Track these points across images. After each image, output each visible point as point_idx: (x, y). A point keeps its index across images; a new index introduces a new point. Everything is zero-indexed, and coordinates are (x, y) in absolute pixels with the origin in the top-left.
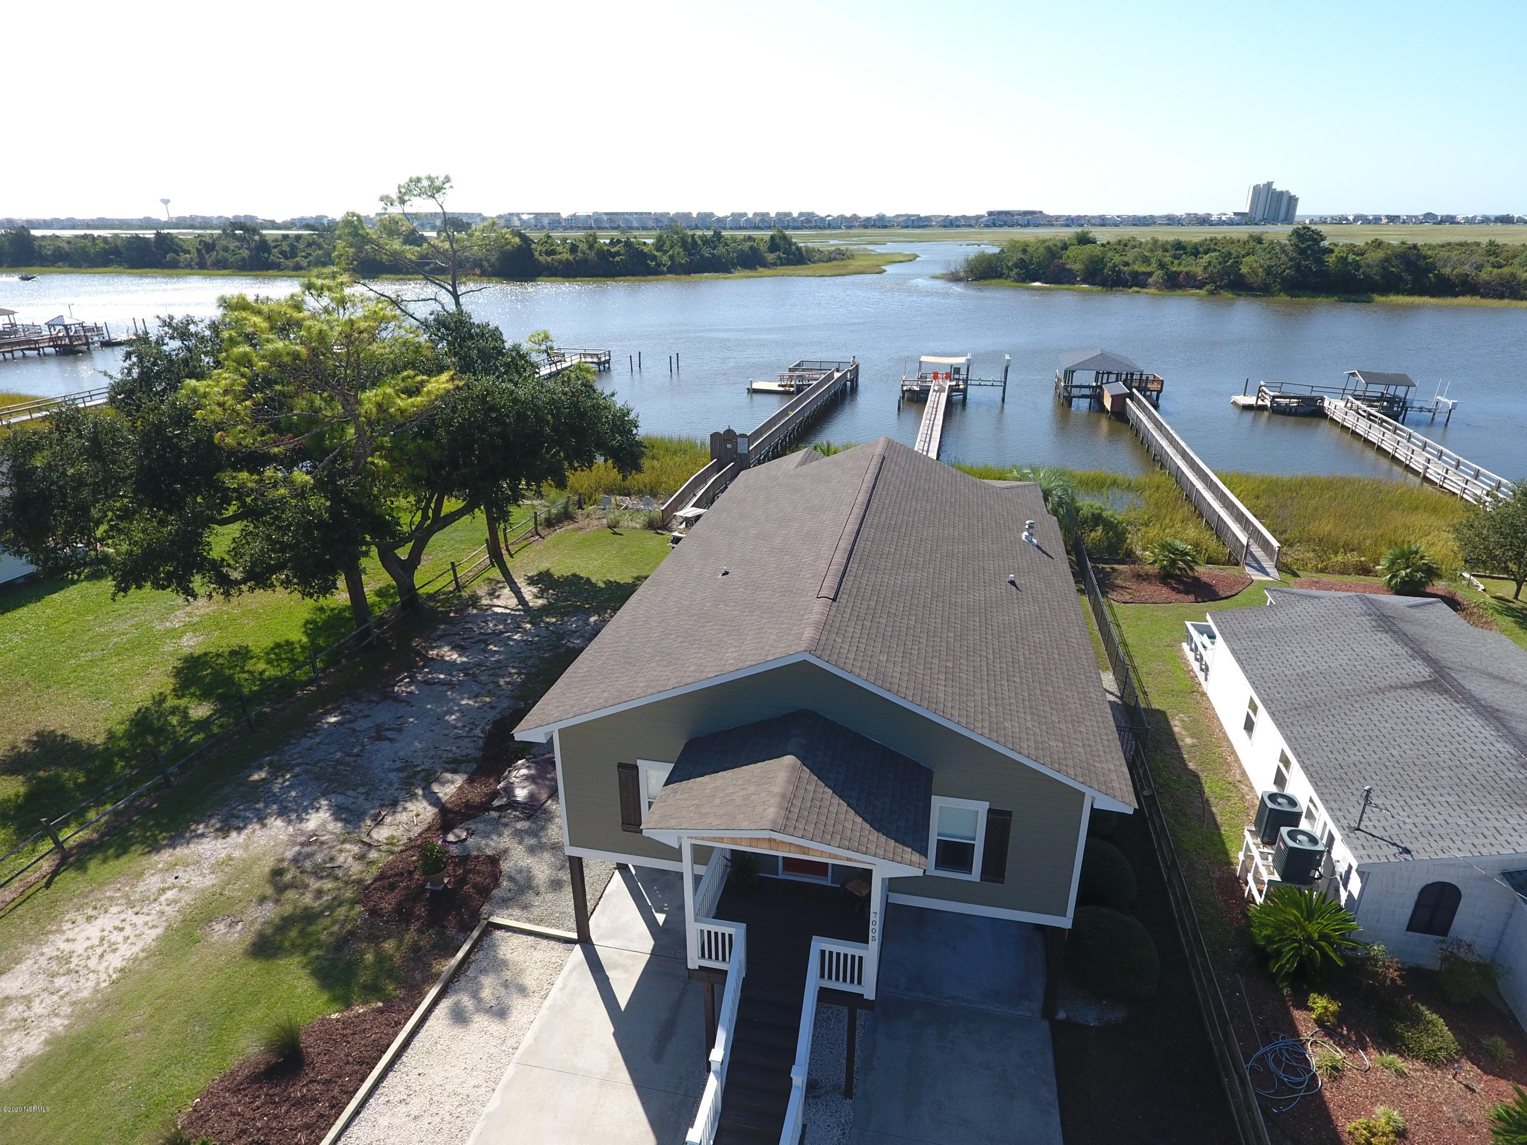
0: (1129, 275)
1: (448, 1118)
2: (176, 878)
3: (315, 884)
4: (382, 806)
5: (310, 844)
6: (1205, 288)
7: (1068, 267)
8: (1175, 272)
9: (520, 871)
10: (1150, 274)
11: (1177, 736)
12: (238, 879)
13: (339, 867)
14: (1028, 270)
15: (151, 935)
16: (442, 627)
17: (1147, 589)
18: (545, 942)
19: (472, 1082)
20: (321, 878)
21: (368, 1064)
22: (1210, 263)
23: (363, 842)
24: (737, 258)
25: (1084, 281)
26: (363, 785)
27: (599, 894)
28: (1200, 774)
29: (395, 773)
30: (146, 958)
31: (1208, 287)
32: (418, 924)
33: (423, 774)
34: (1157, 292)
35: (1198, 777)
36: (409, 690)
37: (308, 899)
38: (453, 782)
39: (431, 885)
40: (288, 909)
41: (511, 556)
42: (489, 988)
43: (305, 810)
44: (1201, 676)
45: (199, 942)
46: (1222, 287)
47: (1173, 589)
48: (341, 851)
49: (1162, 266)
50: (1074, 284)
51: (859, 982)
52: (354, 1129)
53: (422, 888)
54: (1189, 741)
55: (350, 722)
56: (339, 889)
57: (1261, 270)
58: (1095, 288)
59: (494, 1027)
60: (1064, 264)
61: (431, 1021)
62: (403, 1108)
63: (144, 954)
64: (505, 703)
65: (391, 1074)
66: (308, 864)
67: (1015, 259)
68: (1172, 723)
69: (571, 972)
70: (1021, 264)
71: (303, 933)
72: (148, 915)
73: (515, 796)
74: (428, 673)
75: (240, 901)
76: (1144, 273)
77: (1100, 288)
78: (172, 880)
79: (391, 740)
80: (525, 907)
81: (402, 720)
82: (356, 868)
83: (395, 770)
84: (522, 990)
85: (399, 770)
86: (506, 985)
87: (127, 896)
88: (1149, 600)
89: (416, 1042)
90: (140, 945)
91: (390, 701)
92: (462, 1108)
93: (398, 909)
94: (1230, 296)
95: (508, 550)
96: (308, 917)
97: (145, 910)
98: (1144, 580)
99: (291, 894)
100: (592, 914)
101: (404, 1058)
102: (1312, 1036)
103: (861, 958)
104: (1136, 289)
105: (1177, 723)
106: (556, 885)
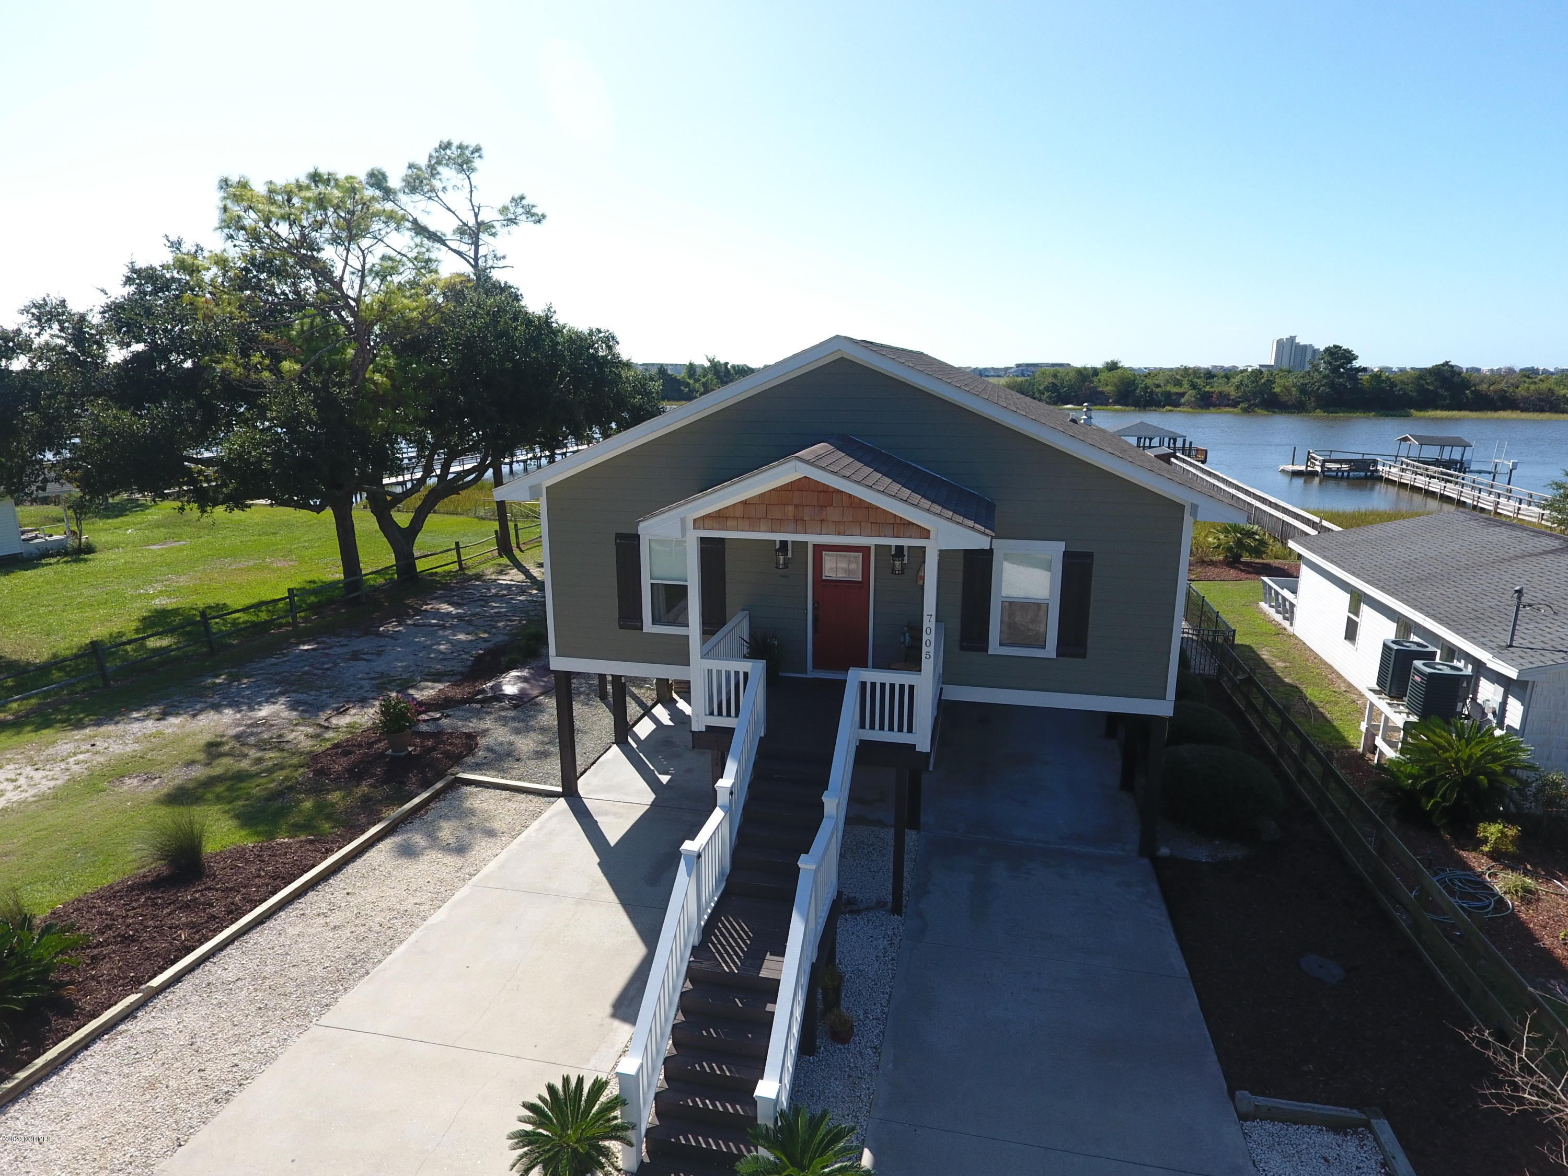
0: (1162, 394)
1: (378, 928)
2: (93, 745)
3: (254, 753)
4: (347, 702)
5: (258, 726)
6: (1239, 407)
7: (1100, 389)
8: (1208, 392)
9: (501, 744)
10: (1183, 395)
11: (1267, 661)
12: (166, 746)
13: (288, 742)
14: (1059, 394)
15: (45, 786)
16: (439, 592)
17: (1212, 571)
18: (523, 796)
19: (412, 900)
20: (265, 750)
21: (283, 878)
22: (1241, 381)
23: (319, 725)
25: (1116, 403)
26: (326, 688)
27: (592, 761)
28: (1299, 686)
29: (368, 681)
30: (35, 802)
31: (1241, 405)
32: (371, 781)
33: (399, 682)
34: (1191, 410)
35: (1297, 687)
36: (397, 629)
37: (245, 764)
38: (432, 688)
39: (393, 751)
40: (217, 770)
41: (522, 551)
42: (447, 831)
43: (260, 704)
44: (1286, 624)
45: (105, 791)
46: (1256, 405)
47: (1242, 571)
48: (292, 731)
49: (1194, 386)
50: (1106, 405)
51: (910, 730)
52: (254, 936)
53: (382, 755)
54: (1280, 664)
55: (324, 649)
56: (285, 758)
57: (1294, 389)
58: (1128, 408)
59: (451, 860)
60: (1096, 387)
61: (372, 853)
62: (321, 920)
63: (34, 799)
64: (500, 638)
65: (311, 894)
66: (252, 740)
67: (1046, 383)
68: (1259, 653)
69: (550, 818)
70: (1053, 388)
71: (230, 789)
72: (50, 770)
73: (501, 690)
74: (419, 619)
75: (163, 763)
76: (1177, 393)
77: (1133, 408)
78: (89, 747)
79: (367, 660)
80: (503, 771)
81: (383, 648)
82: (306, 744)
83: (368, 679)
84: (491, 834)
85: (372, 679)
86: (470, 828)
87: (31, 758)
88: (1217, 579)
89: (350, 869)
90: (33, 791)
91: (373, 636)
92: (397, 921)
93: (350, 771)
94: (1266, 413)
95: (518, 547)
96: (241, 776)
97: (48, 767)
98: (1210, 565)
99: (225, 761)
100: (582, 774)
101: (331, 881)
102: (1489, 869)
103: (911, 688)
104: (1169, 408)
105: (1263, 653)
106: (541, 755)
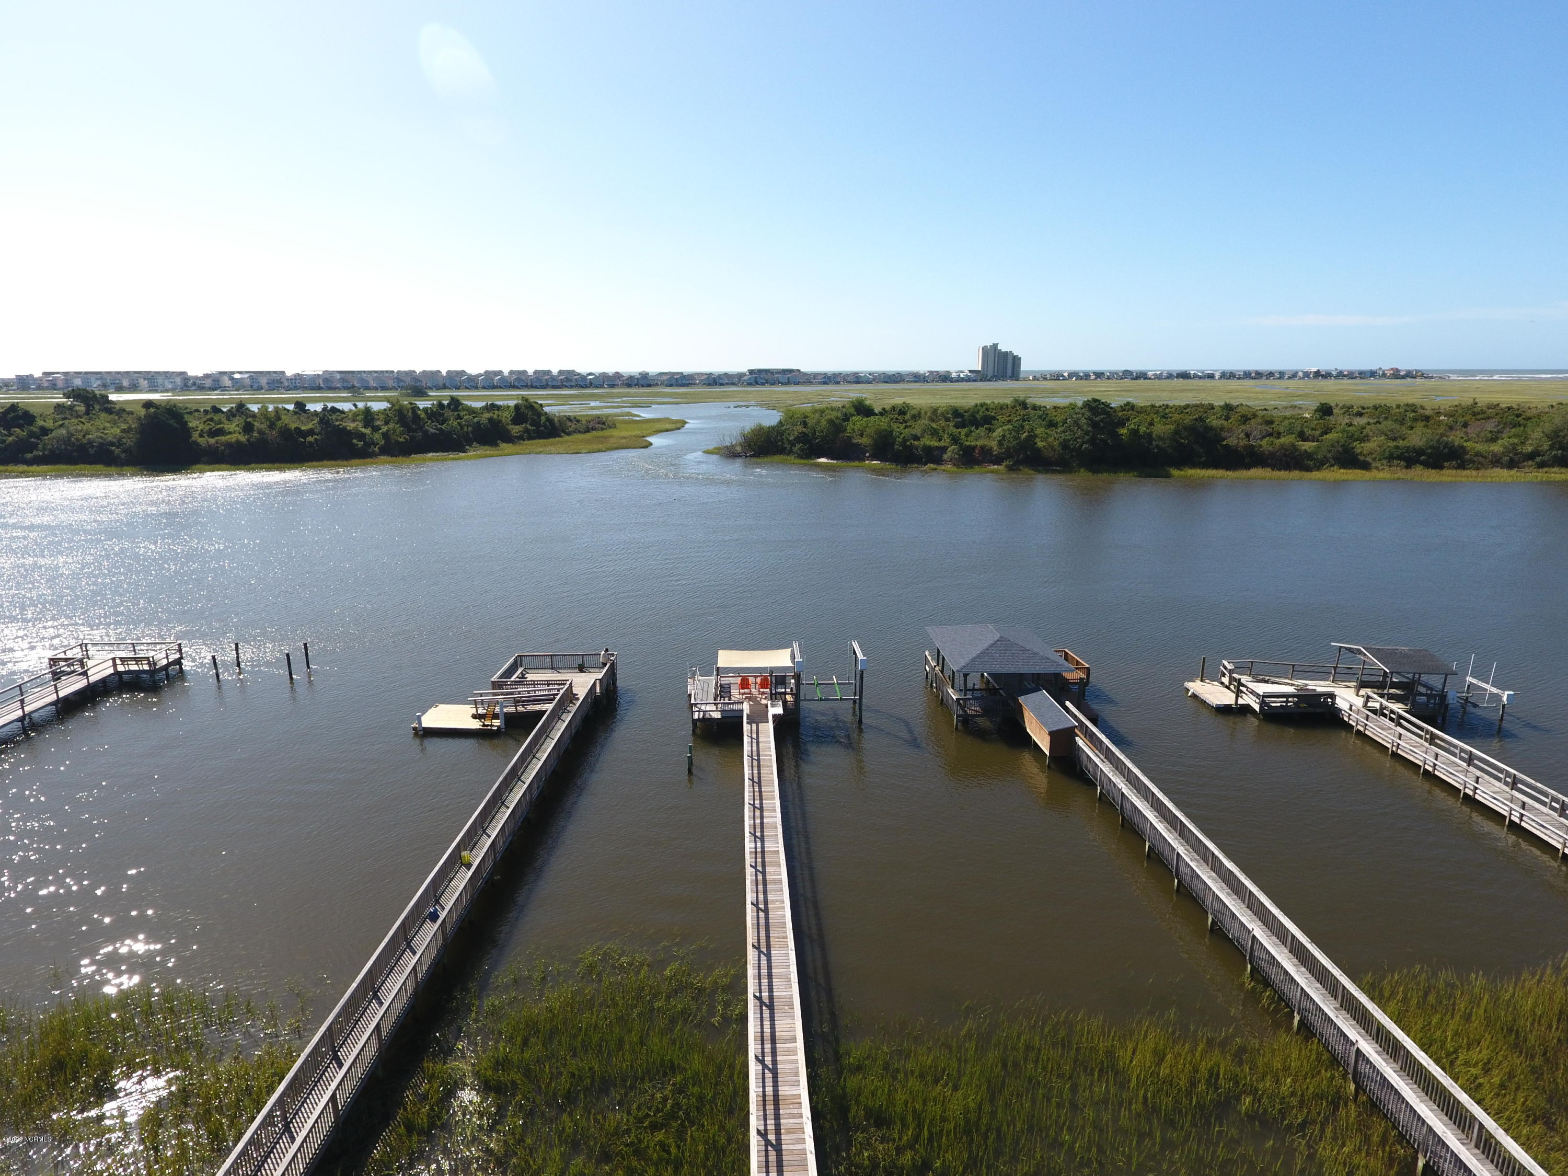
0: (922, 450)
6: (1004, 464)
7: (855, 441)
8: (969, 446)
10: (944, 449)
14: (811, 445)
22: (1004, 436)
24: (472, 432)
25: (874, 457)
31: (1006, 462)
34: (955, 469)
46: (1020, 463)
49: (955, 440)
50: (863, 460)
57: (1057, 445)
58: (887, 465)
60: (850, 438)
67: (795, 433)
70: (803, 438)
76: (937, 448)
77: (893, 466)
94: (1031, 472)
104: (931, 466)
